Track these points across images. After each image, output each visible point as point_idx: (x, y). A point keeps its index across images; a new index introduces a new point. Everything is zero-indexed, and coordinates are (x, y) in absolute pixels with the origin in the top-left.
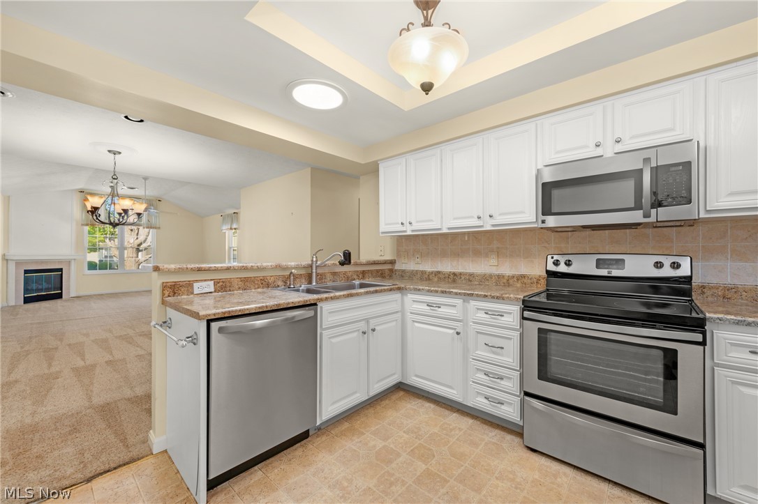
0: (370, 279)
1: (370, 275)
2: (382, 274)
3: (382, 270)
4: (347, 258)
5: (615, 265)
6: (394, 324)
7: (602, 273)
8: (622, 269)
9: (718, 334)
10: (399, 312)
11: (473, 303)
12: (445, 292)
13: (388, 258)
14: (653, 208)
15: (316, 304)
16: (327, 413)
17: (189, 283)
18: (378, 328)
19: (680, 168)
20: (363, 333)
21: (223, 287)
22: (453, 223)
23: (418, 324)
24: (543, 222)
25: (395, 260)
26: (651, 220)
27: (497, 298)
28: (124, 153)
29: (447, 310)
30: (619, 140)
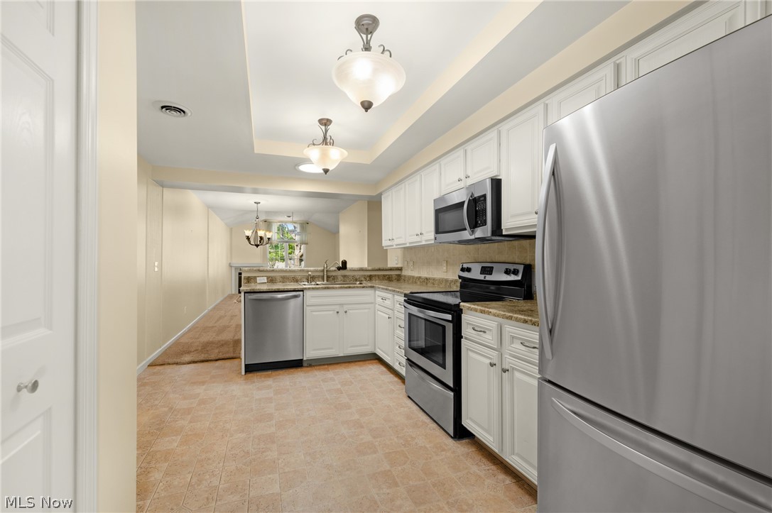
0: (378, 281)
3: (389, 275)
4: (343, 266)
5: (489, 271)
6: (366, 311)
7: (481, 277)
8: (491, 274)
9: (463, 316)
10: (372, 303)
11: (396, 297)
12: (386, 289)
13: (399, 266)
14: (474, 228)
15: (303, 291)
16: (309, 354)
17: (255, 278)
18: (351, 311)
19: (483, 198)
20: (338, 312)
21: (271, 280)
22: (410, 239)
23: (379, 312)
24: (436, 239)
25: (402, 268)
26: (473, 237)
27: (401, 293)
28: (262, 202)
29: (388, 303)
30: (467, 177)
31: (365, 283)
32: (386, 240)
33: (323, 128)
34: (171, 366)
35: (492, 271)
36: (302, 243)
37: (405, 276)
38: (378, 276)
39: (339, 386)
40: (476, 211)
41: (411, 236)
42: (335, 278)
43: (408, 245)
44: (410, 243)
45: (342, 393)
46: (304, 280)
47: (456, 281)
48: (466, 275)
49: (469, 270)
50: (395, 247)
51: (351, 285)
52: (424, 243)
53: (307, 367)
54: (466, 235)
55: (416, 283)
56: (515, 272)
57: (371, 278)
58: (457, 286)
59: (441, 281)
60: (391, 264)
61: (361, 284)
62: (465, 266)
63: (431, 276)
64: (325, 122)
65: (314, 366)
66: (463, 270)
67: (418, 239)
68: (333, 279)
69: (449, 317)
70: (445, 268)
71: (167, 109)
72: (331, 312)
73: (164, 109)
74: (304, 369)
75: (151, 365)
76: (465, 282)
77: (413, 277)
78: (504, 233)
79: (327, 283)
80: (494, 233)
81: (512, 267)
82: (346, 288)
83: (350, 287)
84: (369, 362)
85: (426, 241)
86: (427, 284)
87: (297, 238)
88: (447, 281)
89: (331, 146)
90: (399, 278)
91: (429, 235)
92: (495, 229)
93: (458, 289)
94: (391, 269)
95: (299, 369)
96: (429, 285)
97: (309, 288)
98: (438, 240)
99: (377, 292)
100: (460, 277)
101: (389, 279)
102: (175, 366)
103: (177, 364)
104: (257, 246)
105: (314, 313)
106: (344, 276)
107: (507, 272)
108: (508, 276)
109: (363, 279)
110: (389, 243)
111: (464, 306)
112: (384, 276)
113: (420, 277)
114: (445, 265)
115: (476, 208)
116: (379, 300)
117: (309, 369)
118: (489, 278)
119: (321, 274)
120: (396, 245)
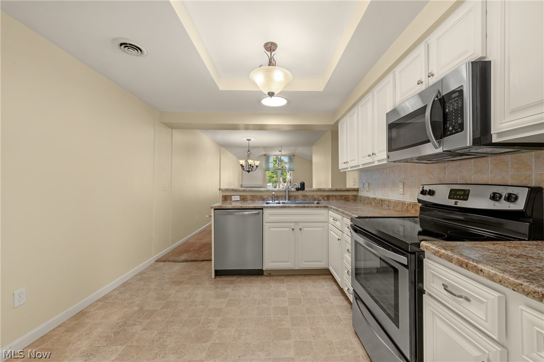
0: (334, 201)
1: (334, 198)
2: (345, 198)
3: (345, 196)
4: (302, 186)
5: (463, 195)
6: (321, 229)
7: (451, 203)
8: (466, 200)
9: (426, 262)
10: (325, 222)
11: (345, 219)
12: (337, 210)
13: (356, 187)
14: (441, 138)
15: (262, 209)
16: (268, 265)
17: (231, 196)
18: (305, 229)
19: (457, 94)
20: (293, 229)
21: (243, 199)
22: (362, 160)
23: (331, 231)
24: (388, 157)
25: (358, 189)
26: (440, 150)
27: (349, 216)
28: (252, 139)
29: (338, 224)
30: (431, 75)
31: (323, 203)
32: (341, 164)
33: (269, 53)
34: (170, 263)
35: (468, 195)
36: (290, 170)
37: (361, 197)
38: (336, 196)
39: (287, 305)
40: (445, 115)
41: (363, 157)
42: (296, 198)
43: (361, 167)
44: (363, 165)
45: (287, 314)
46: (270, 199)
47: (415, 204)
48: (427, 198)
49: (431, 193)
50: (349, 169)
51: (306, 205)
52: (376, 163)
53: (267, 276)
54: (429, 149)
55: (371, 203)
56: (511, 198)
57: (328, 198)
58: (416, 210)
59: (397, 203)
60: (350, 184)
61: (318, 203)
62: (427, 188)
63: (385, 197)
64: (270, 47)
65: (273, 276)
66: (423, 192)
67: (369, 160)
68: (294, 198)
69: (404, 260)
70: (401, 190)
71: (125, 47)
72: (287, 229)
73: (123, 46)
74: (263, 278)
75: (158, 261)
76: (426, 207)
77: (368, 198)
78: (495, 140)
79: (289, 202)
80: (476, 142)
81: (504, 192)
82: (301, 207)
83: (304, 207)
84: (324, 277)
85: (379, 161)
86: (382, 205)
87: (287, 166)
88: (403, 203)
89: (274, 67)
90: (356, 198)
91: (381, 154)
92: (478, 136)
93: (418, 214)
94: (348, 190)
95: (259, 278)
96: (384, 206)
97: (268, 207)
98: (391, 159)
99: (330, 212)
100: (419, 201)
101: (346, 199)
102: (172, 263)
103: (174, 261)
104: (249, 171)
105: (272, 229)
106: (304, 196)
107: (495, 197)
108: (497, 203)
109: (321, 199)
110: (345, 166)
111: (426, 247)
112: (341, 196)
113: (375, 199)
114: (402, 186)
115: (444, 109)
116: (331, 219)
117: (268, 278)
118: (462, 204)
119: (284, 194)
120: (351, 167)
